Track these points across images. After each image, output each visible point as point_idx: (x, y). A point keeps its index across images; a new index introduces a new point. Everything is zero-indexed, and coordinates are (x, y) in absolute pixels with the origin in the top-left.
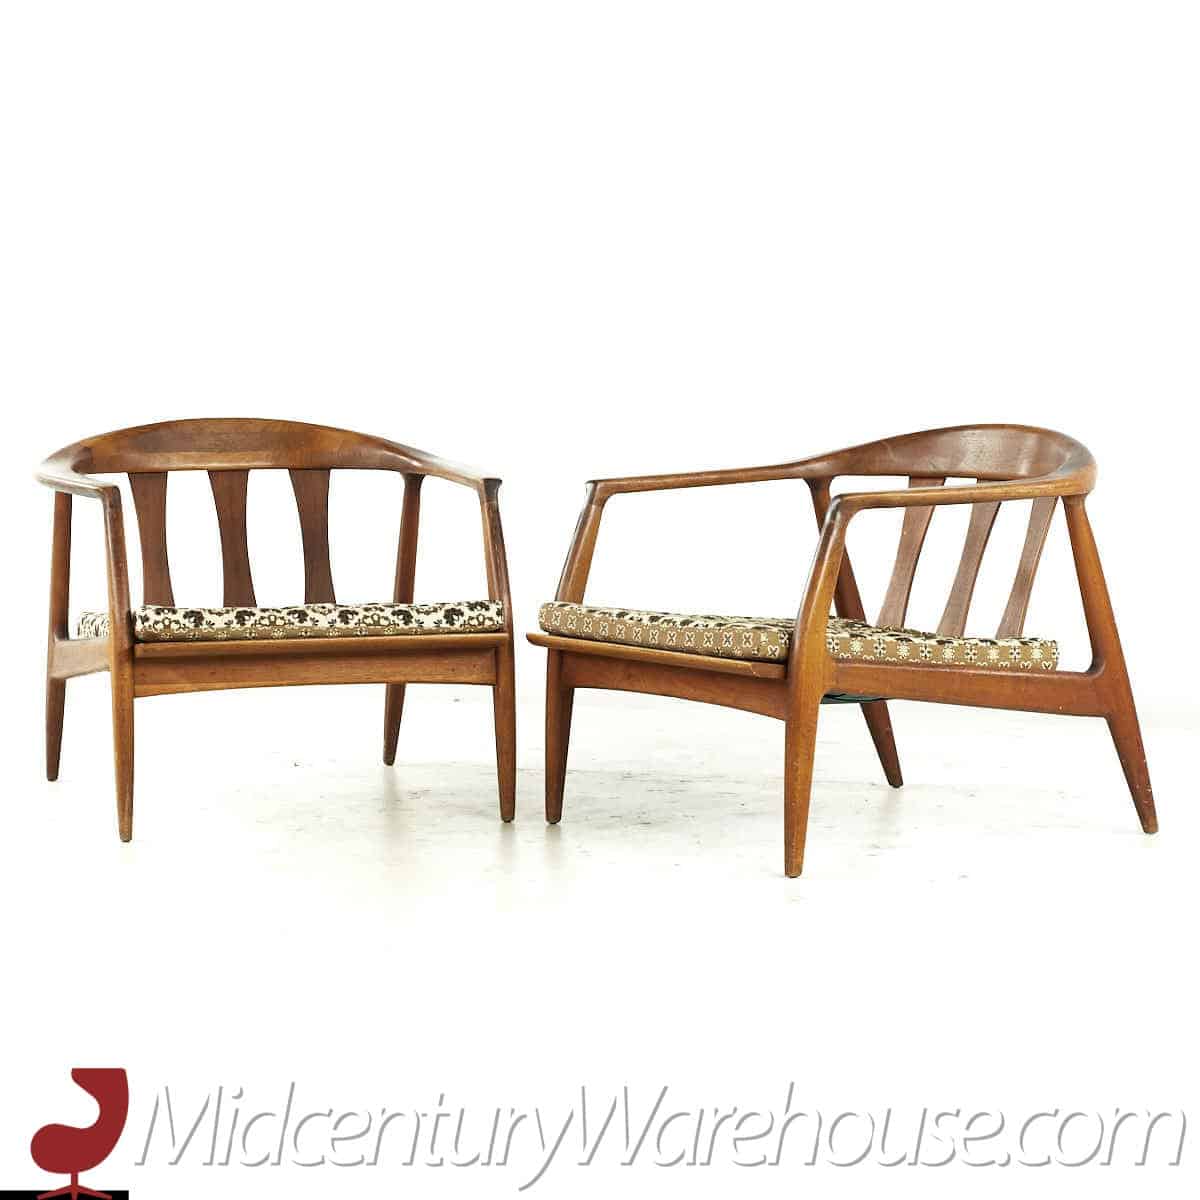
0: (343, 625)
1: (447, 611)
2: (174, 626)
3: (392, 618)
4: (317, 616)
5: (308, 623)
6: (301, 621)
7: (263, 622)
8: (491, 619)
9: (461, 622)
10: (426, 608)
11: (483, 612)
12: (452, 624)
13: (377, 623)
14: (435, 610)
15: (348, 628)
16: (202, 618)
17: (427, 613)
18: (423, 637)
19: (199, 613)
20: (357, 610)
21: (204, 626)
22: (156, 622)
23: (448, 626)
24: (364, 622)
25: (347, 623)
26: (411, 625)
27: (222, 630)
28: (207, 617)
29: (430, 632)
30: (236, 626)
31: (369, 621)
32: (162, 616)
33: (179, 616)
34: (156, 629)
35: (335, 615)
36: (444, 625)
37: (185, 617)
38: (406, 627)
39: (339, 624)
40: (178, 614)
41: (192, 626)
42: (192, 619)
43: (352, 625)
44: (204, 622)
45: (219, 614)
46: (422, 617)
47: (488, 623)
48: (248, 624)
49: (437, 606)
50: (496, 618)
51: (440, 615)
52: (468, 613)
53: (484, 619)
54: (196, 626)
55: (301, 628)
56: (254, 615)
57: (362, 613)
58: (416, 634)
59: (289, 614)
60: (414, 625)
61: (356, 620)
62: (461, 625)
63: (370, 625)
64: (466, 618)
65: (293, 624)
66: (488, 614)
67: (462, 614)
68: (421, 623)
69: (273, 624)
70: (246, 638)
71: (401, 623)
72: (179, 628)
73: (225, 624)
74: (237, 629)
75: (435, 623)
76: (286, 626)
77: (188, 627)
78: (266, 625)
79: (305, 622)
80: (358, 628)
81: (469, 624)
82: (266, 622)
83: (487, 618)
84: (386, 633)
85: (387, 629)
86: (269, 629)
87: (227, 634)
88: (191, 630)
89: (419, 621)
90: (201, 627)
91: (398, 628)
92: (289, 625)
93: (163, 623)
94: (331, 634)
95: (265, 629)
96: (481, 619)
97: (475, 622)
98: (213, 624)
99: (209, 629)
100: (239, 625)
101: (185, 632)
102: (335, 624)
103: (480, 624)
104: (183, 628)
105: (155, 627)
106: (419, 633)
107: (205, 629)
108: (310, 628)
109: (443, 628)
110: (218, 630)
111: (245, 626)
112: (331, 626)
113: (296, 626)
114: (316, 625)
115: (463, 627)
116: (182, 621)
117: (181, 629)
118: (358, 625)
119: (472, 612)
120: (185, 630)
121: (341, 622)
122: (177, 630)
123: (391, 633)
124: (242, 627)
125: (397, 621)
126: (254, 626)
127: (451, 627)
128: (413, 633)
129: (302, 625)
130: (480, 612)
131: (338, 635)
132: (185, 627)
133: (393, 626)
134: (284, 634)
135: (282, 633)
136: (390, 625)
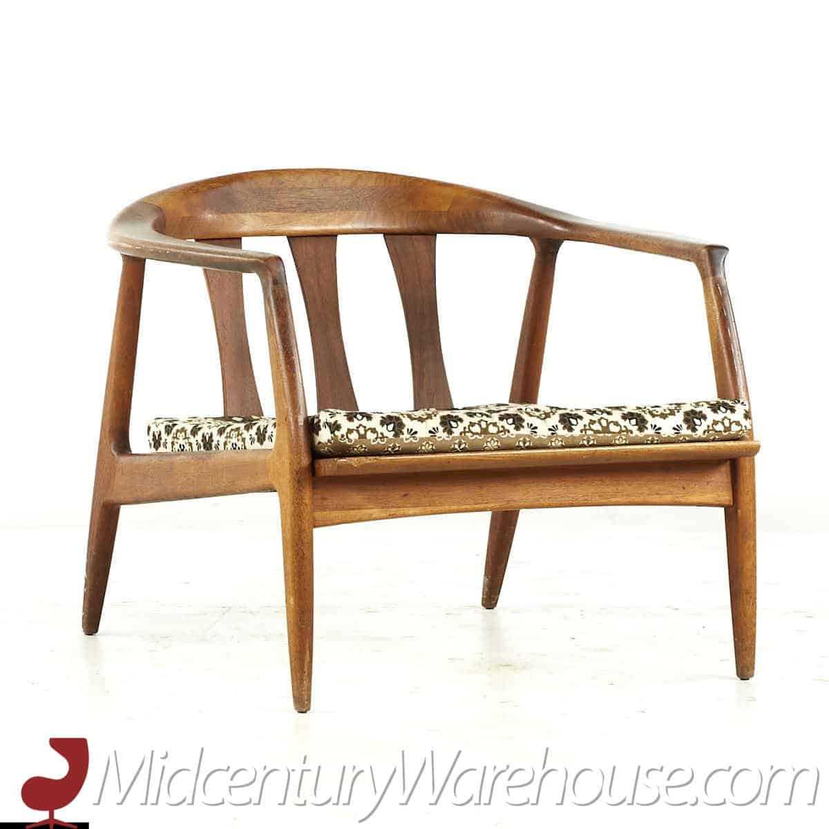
0: (566, 433)
1: (687, 413)
2: (370, 436)
3: (622, 423)
4: (536, 422)
5: (525, 431)
6: (517, 428)
7: (474, 429)
8: (738, 423)
9: (704, 427)
10: (660, 410)
11: (729, 414)
12: (694, 430)
13: (606, 430)
14: (672, 413)
15: (572, 436)
16: (401, 425)
17: (663, 416)
18: (661, 447)
19: (398, 419)
20: (580, 413)
21: (405, 435)
22: (350, 431)
23: (689, 432)
24: (591, 428)
25: (571, 430)
26: (646, 432)
27: (427, 439)
28: (407, 423)
29: (670, 441)
30: (442, 435)
31: (596, 427)
32: (355, 423)
33: (375, 423)
34: (350, 440)
35: (554, 421)
36: (685, 431)
37: (382, 423)
38: (641, 435)
39: (561, 432)
40: (373, 421)
41: (391, 435)
42: (391, 427)
43: (577, 432)
44: (405, 431)
45: (420, 420)
46: (658, 422)
47: (735, 428)
48: (456, 432)
49: (673, 407)
50: (743, 422)
51: (679, 419)
52: (710, 415)
53: (731, 423)
54: (396, 435)
55: (518, 436)
56: (461, 420)
57: (587, 418)
58: (652, 443)
59: (501, 418)
60: (650, 431)
61: (581, 426)
62: (704, 432)
63: (598, 432)
64: (709, 421)
65: (508, 431)
66: (734, 417)
67: (705, 417)
68: (658, 429)
69: (485, 431)
70: (456, 451)
71: (634, 429)
72: (376, 438)
73: (430, 432)
74: (444, 439)
75: (674, 429)
76: (501, 434)
77: (387, 437)
78: (477, 434)
79: (522, 429)
80: (584, 436)
81: (713, 430)
82: (476, 429)
83: (733, 422)
84: (617, 442)
85: (618, 437)
86: (481, 438)
87: (432, 445)
88: (390, 441)
89: (655, 426)
90: (401, 436)
91: (631, 435)
92: (503, 433)
93: (358, 431)
94: (553, 444)
95: (476, 438)
96: (727, 423)
97: (719, 427)
98: (416, 433)
99: (412, 439)
100: (446, 434)
101: (383, 443)
102: (557, 432)
103: (728, 429)
104: (381, 438)
105: (347, 437)
106: (656, 442)
107: (406, 439)
108: (529, 436)
109: (683, 435)
110: (422, 439)
111: (453, 435)
112: (553, 434)
113: (512, 435)
114: (535, 432)
115: (706, 433)
116: (380, 429)
117: (379, 440)
118: (584, 432)
119: (716, 414)
120: (384, 441)
121: (564, 429)
122: (374, 441)
123: (624, 442)
124: (451, 437)
125: (630, 427)
126: (463, 434)
127: (693, 434)
128: (649, 442)
129: (519, 432)
130: (725, 415)
131: (562, 445)
132: (383, 437)
133: (625, 433)
134: (499, 444)
135: (496, 443)
136: (621, 431)
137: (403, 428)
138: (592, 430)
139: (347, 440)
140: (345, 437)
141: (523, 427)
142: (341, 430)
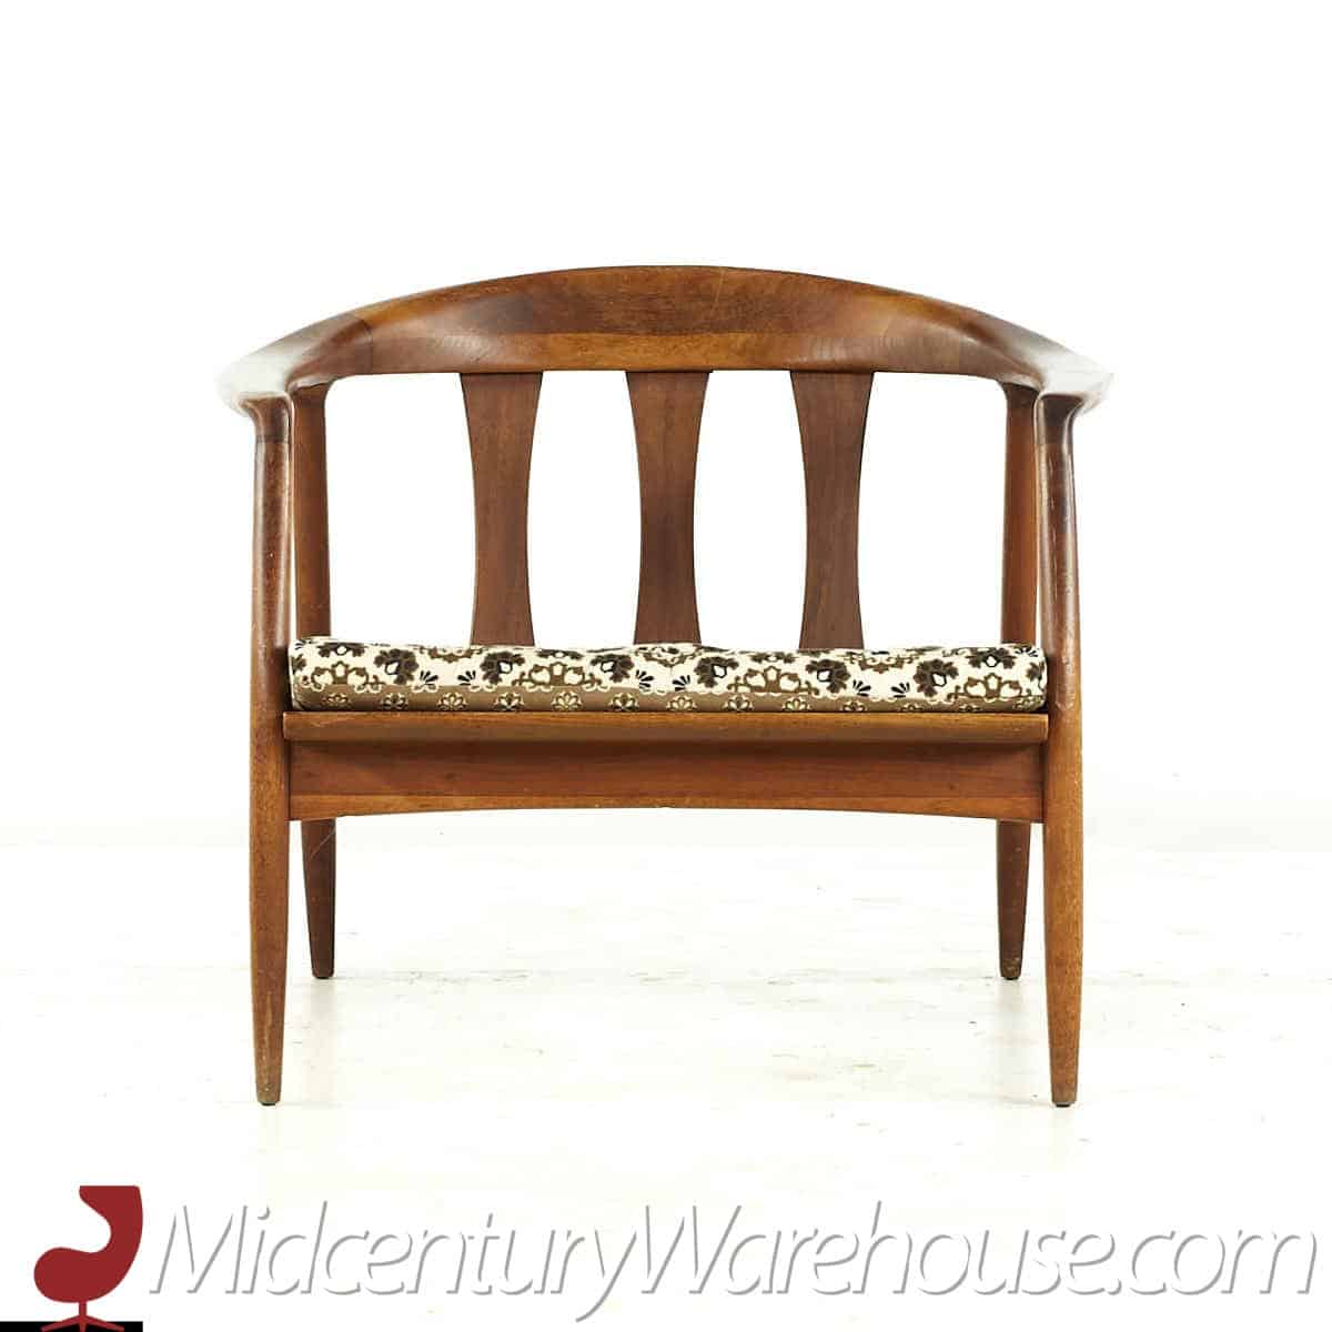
0: (702, 689)
1: (923, 666)
2: (354, 679)
3: (804, 676)
4: (652, 668)
5: (631, 682)
6: (616, 678)
7: (538, 677)
8: (1014, 685)
9: (950, 688)
10: (881, 659)
11: (1000, 670)
12: (930, 692)
13: (773, 686)
14: (899, 663)
15: (711, 693)
16: (413, 665)
17: (881, 668)
18: (863, 718)
19: (408, 655)
20: (737, 658)
21: (416, 682)
22: (319, 671)
23: (922, 696)
24: (746, 684)
25: (711, 683)
26: (842, 692)
27: (453, 690)
28: (424, 662)
29: (883, 708)
30: (480, 683)
31: (758, 681)
32: (334, 658)
33: (366, 661)
34: (316, 684)
35: (688, 668)
36: (914, 693)
37: (378, 661)
38: (831, 696)
39: (696, 687)
40: (364, 656)
41: (390, 680)
42: (393, 668)
43: (721, 687)
44: (416, 674)
45: (451, 658)
46: (869, 677)
47: (1007, 693)
48: (506, 680)
49: (904, 654)
50: (1026, 683)
51: (908, 673)
52: (965, 670)
53: (1000, 685)
54: (400, 681)
55: (615, 691)
56: (520, 661)
57: (745, 664)
58: (854, 710)
59: (594, 663)
60: (849, 691)
61: (730, 679)
62: (949, 696)
63: (759, 689)
64: (961, 680)
65: (599, 682)
66: (1007, 674)
67: (953, 673)
68: (863, 689)
69: (557, 681)
70: (500, 708)
71: (823, 687)
72: (364, 685)
73: (460, 678)
74: (482, 690)
75: (894, 689)
76: (584, 686)
77: (382, 683)
78: (542, 683)
79: (625, 680)
80: (733, 694)
81: (966, 693)
82: (543, 676)
83: (1006, 682)
84: (790, 706)
85: (791, 700)
86: (548, 690)
87: (461, 698)
88: (388, 689)
89: (861, 683)
90: (409, 683)
91: (817, 697)
92: (589, 685)
93: (333, 672)
94: (675, 705)
95: (540, 690)
96: (993, 684)
97: (979, 690)
98: (435, 678)
99: (426, 688)
100: (487, 682)
101: (376, 692)
102: (687, 686)
103: (991, 694)
104: (372, 684)
105: (312, 678)
106: (861, 709)
107: (417, 688)
108: (633, 691)
109: (909, 701)
110: (443, 689)
111: (500, 684)
112: (677, 689)
113: (605, 688)
114: (648, 686)
115: (953, 700)
116: (372, 670)
117: (369, 686)
118: (733, 689)
119: (976, 669)
120: (377, 689)
121: (699, 682)
122: (359, 688)
123: (802, 707)
124: (494, 686)
125: (815, 684)
126: (517, 685)
127: (928, 699)
128: (847, 709)
129: (618, 685)
130: (992, 670)
131: (690, 707)
132: (377, 682)
133: (806, 693)
134: (579, 702)
135: (574, 700)
136: (799, 689)
137: (414, 670)
138: (749, 686)
139: (312, 684)
140: (309, 680)
141: (628, 677)
142: (305, 669)
